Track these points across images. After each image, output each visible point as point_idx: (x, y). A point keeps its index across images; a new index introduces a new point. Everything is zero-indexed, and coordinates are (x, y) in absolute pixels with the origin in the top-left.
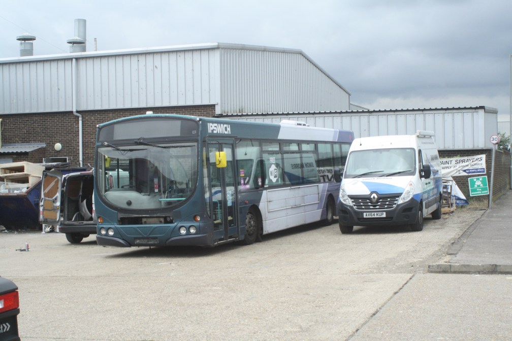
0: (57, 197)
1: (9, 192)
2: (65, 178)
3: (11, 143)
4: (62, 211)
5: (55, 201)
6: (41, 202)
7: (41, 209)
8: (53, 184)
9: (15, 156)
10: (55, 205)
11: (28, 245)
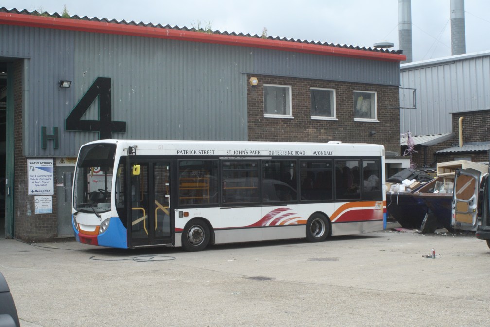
0: (474, 199)
1: (447, 192)
2: (484, 177)
3: (472, 142)
4: (480, 214)
5: (470, 203)
6: (454, 204)
7: (453, 212)
8: (468, 184)
9: (473, 155)
10: (471, 207)
11: (434, 251)
